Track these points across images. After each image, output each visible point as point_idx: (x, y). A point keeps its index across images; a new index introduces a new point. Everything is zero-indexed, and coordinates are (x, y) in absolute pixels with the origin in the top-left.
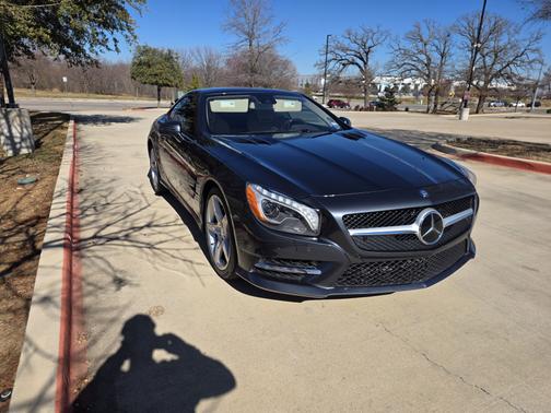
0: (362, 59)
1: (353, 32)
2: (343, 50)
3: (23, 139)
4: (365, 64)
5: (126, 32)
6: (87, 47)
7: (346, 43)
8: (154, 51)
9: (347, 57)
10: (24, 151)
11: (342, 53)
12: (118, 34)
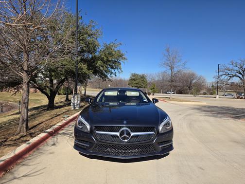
0: (241, 74)
1: (234, 62)
2: (229, 70)
3: (77, 105)
4: (243, 76)
5: (119, 70)
6: (109, 76)
7: (231, 67)
8: (137, 75)
9: (232, 73)
10: (77, 108)
11: (228, 72)
12: (116, 71)
